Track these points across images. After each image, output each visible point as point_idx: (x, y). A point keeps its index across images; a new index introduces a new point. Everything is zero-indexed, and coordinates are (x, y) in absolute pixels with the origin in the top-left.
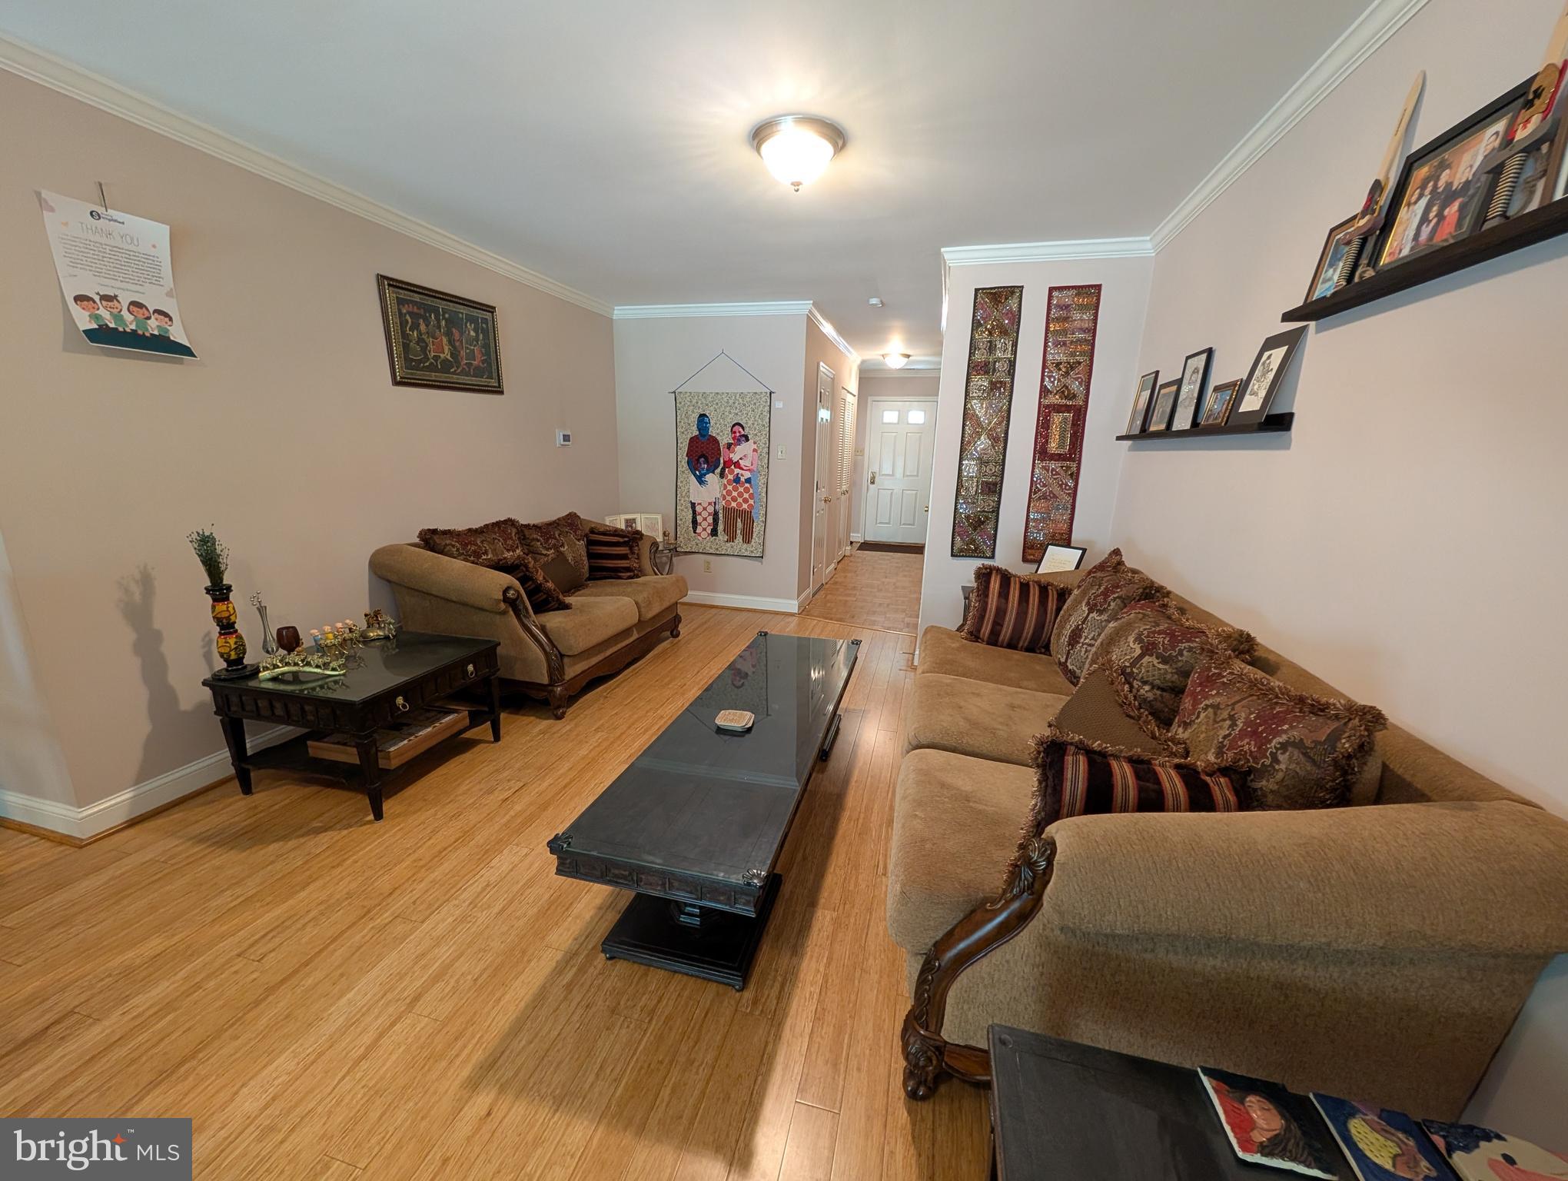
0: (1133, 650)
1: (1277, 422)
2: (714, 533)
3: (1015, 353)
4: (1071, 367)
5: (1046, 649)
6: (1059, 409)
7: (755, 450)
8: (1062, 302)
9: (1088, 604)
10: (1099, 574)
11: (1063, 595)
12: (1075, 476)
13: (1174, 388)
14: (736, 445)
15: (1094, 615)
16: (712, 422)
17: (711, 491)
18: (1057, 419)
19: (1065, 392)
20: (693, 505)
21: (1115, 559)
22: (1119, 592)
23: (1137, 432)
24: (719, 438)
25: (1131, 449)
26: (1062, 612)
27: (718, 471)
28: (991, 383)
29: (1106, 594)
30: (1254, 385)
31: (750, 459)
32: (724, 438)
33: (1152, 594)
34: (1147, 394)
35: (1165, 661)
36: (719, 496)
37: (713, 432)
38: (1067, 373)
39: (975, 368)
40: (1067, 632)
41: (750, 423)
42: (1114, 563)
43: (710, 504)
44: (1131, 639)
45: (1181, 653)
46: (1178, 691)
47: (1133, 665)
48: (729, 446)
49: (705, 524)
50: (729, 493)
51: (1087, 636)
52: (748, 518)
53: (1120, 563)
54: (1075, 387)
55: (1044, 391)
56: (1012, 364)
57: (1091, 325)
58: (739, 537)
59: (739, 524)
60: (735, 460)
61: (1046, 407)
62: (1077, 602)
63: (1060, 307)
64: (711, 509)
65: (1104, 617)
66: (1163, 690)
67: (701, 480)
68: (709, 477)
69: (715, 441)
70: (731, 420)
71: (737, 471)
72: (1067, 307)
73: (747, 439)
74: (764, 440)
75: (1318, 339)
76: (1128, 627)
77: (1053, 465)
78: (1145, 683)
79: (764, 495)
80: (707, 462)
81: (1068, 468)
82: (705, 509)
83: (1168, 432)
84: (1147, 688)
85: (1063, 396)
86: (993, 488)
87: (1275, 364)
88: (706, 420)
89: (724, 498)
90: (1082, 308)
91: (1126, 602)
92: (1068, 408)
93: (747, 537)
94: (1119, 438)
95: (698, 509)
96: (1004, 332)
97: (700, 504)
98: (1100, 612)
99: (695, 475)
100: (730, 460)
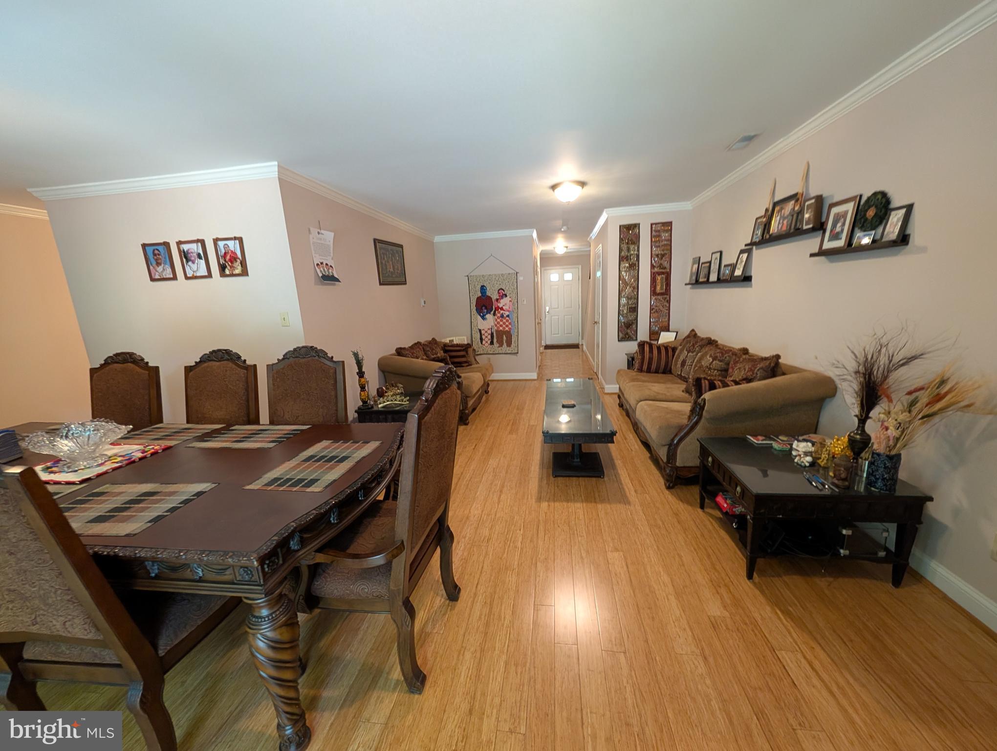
0: (709, 360)
1: (747, 279)
2: (492, 343)
3: (638, 251)
4: (663, 256)
5: (670, 372)
6: (659, 274)
7: (510, 301)
8: (656, 229)
9: (687, 350)
10: (689, 339)
11: (674, 350)
12: (669, 302)
13: (708, 264)
14: (500, 299)
15: (690, 354)
16: (488, 289)
17: (489, 322)
18: (659, 278)
19: (661, 266)
20: (480, 331)
21: (693, 333)
22: (698, 344)
23: (694, 282)
24: (492, 296)
25: (691, 288)
26: (675, 356)
27: (492, 312)
28: (629, 264)
29: (693, 345)
30: (738, 266)
31: (508, 305)
32: (495, 296)
33: (711, 342)
34: (696, 266)
35: (721, 361)
36: (493, 324)
37: (488, 294)
38: (662, 258)
39: (621, 259)
40: (680, 362)
41: (507, 288)
42: (693, 334)
43: (489, 329)
44: (708, 357)
45: (726, 358)
46: (726, 370)
47: (710, 365)
48: (497, 300)
49: (487, 339)
50: (498, 323)
51: (688, 362)
52: (509, 335)
53: (696, 334)
54: (666, 264)
55: (652, 266)
56: (638, 256)
57: (670, 238)
58: (505, 344)
59: (505, 338)
60: (501, 306)
61: (654, 273)
62: (682, 350)
63: (656, 231)
64: (489, 332)
65: (695, 353)
66: (721, 371)
67: (483, 318)
68: (488, 316)
69: (490, 298)
70: (497, 287)
71: (502, 312)
72: (659, 231)
73: (506, 296)
74: (514, 295)
75: (756, 253)
76: (706, 354)
77: (659, 297)
78: (715, 370)
79: (516, 322)
80: (486, 308)
81: (666, 298)
82: (486, 332)
83: (707, 282)
84: (716, 371)
85: (661, 268)
86: (634, 309)
87: (744, 259)
88: (485, 288)
89: (496, 325)
90: (665, 231)
91: (702, 347)
92: (663, 273)
93: (509, 344)
94: (686, 284)
95: (483, 332)
96: (633, 243)
97: (483, 330)
98: (693, 352)
99: (480, 315)
100: (498, 307)
